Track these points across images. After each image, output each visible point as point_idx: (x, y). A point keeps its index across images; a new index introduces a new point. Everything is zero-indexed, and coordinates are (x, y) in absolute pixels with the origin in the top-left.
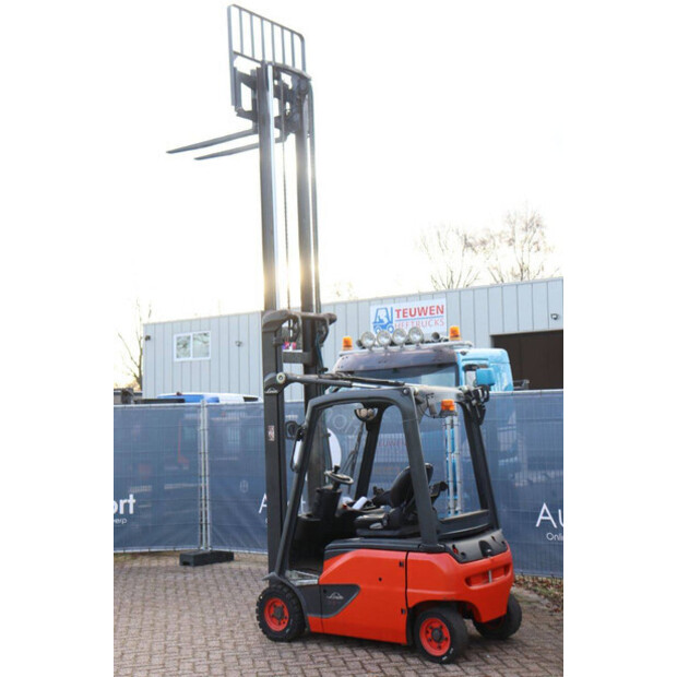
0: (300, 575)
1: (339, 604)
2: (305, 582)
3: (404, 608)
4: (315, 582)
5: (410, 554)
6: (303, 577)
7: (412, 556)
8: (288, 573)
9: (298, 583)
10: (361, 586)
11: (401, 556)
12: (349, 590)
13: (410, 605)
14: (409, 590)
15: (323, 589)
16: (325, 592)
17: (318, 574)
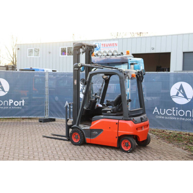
0: (84, 126)
1: (96, 135)
2: (86, 128)
4: (89, 128)
6: (85, 127)
7: (120, 121)
8: (80, 125)
9: (83, 128)
10: (104, 130)
11: (117, 121)
12: (99, 131)
14: (119, 131)
15: (91, 130)
16: (92, 131)
17: (90, 126)
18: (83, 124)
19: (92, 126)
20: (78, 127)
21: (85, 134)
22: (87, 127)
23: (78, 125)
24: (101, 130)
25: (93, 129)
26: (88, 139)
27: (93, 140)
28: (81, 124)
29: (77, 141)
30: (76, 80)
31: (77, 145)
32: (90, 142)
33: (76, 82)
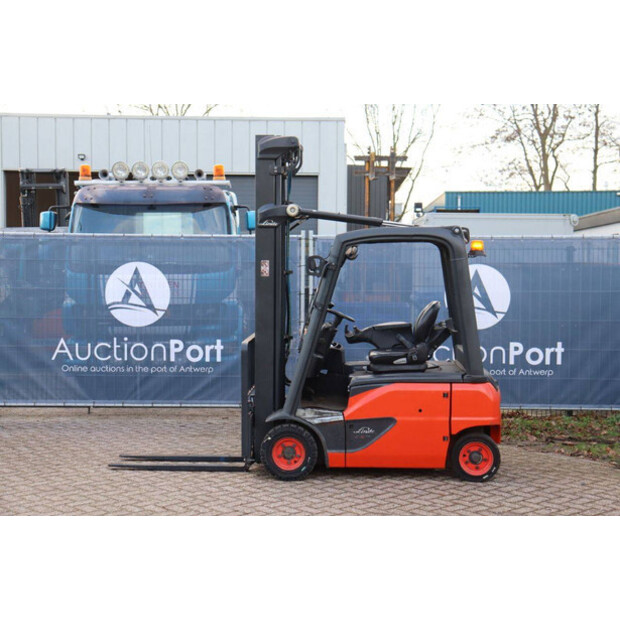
0: (316, 413)
1: (367, 439)
2: (327, 419)
3: (448, 435)
4: (341, 418)
5: (454, 385)
6: (321, 415)
7: (457, 387)
8: (300, 412)
9: (316, 421)
10: (397, 418)
11: (446, 388)
12: (381, 424)
13: (454, 432)
14: (453, 419)
15: (349, 425)
16: (351, 426)
17: (342, 411)
18: (312, 408)
19: (348, 412)
20: (293, 417)
21: (323, 439)
22: (332, 415)
23: (293, 411)
24: (390, 421)
25: (355, 421)
26: (334, 456)
27: (357, 456)
28: (304, 408)
29: (294, 467)
30: (267, 262)
31: (296, 479)
32: (342, 465)
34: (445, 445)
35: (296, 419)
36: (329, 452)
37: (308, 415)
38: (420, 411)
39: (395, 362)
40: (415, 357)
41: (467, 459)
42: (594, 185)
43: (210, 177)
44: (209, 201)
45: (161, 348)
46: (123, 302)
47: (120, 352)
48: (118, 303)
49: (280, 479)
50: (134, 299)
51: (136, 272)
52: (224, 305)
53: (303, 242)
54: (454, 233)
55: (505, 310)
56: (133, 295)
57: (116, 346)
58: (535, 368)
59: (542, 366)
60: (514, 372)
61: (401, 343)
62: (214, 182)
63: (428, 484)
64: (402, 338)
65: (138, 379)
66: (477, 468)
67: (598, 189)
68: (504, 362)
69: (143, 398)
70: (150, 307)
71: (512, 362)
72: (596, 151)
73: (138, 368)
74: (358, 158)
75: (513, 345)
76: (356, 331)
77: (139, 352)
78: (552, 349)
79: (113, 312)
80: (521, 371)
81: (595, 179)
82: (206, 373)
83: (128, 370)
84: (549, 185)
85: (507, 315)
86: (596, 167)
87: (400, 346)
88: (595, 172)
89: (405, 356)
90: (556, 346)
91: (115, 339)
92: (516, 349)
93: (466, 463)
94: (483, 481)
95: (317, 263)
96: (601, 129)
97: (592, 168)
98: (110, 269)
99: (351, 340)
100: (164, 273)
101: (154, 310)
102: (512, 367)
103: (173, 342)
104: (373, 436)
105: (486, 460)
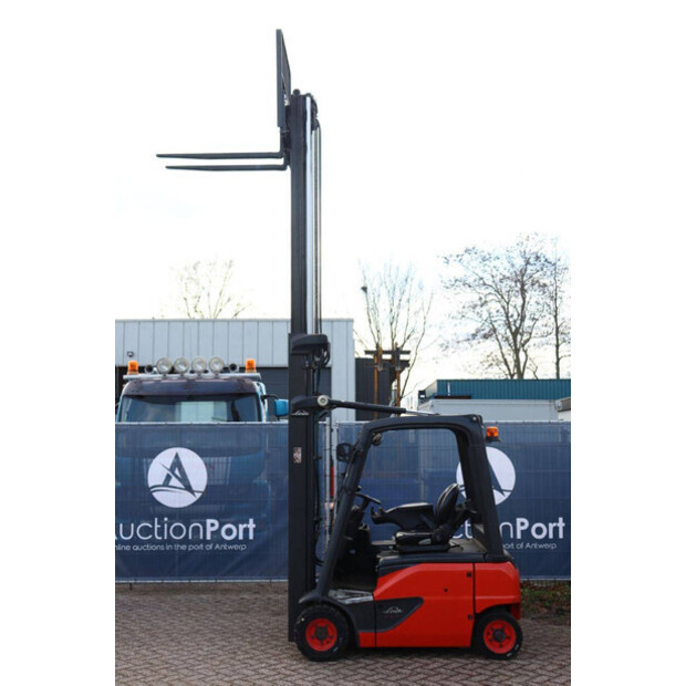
0: (347, 594)
2: (358, 599)
3: (472, 613)
4: (371, 598)
5: (476, 565)
6: (352, 595)
7: (479, 567)
8: (332, 593)
9: (347, 602)
10: (425, 598)
11: (469, 567)
12: (409, 603)
13: (478, 611)
14: (477, 598)
15: (378, 605)
16: (380, 606)
17: (372, 591)
18: (343, 588)
19: (378, 592)
20: (325, 599)
21: (354, 619)
22: (362, 595)
23: (325, 593)
24: (418, 600)
25: (385, 601)
26: (365, 636)
28: (336, 589)
29: (327, 647)
30: (300, 450)
31: (329, 660)
32: (372, 645)
33: (298, 455)
34: (471, 624)
35: (327, 599)
36: (360, 632)
37: (339, 596)
38: (446, 590)
39: (421, 542)
40: (438, 538)
41: (490, 637)
42: (558, 374)
43: (242, 369)
44: (242, 391)
45: (198, 527)
46: (163, 486)
47: (161, 532)
48: (159, 486)
49: (313, 659)
50: (174, 482)
51: (177, 456)
52: (255, 485)
53: (328, 428)
54: (472, 421)
55: (511, 489)
56: (173, 478)
57: (157, 526)
58: (540, 541)
59: (546, 539)
60: (522, 546)
61: (424, 523)
62: (246, 374)
63: (456, 663)
64: (425, 519)
65: (177, 557)
66: (501, 646)
67: (561, 377)
68: (512, 536)
69: (181, 575)
70: (188, 488)
71: (519, 536)
72: (557, 346)
73: (177, 547)
74: (367, 352)
75: (519, 520)
76: (382, 512)
77: (178, 531)
78: (555, 524)
79: (154, 494)
80: (528, 545)
81: (558, 369)
82: (239, 550)
83: (168, 548)
84: (521, 374)
85: (512, 492)
86: (558, 359)
87: (422, 527)
88: (557, 364)
89: (430, 537)
90: (558, 522)
91: (156, 520)
92: (522, 524)
93: (491, 640)
94: (507, 659)
95: (347, 449)
96: (561, 329)
97: (555, 360)
98: (153, 454)
99: (377, 521)
100: (201, 456)
101: (192, 492)
102: (520, 541)
103: (209, 521)
104: (401, 616)
105: (509, 638)
